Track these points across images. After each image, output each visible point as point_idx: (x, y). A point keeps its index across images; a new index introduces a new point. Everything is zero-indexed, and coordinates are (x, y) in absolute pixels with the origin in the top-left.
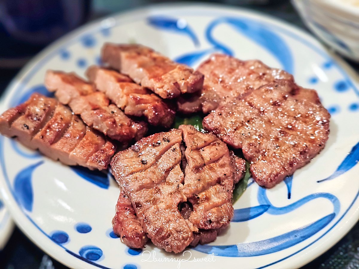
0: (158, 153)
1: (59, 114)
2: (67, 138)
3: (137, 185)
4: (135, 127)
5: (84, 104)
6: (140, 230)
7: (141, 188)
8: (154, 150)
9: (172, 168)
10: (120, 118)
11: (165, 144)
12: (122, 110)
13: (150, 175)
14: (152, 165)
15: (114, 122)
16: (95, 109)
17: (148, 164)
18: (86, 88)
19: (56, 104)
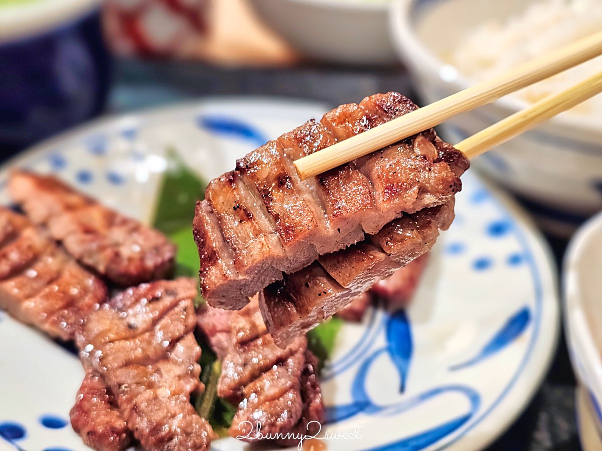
1: (27, 239)
2: (29, 279)
3: (122, 357)
5: (71, 223)
7: (128, 364)
9: (180, 338)
14: (148, 330)
15: (117, 255)
16: (88, 230)
17: (140, 330)
18: (73, 199)
19: (28, 224)
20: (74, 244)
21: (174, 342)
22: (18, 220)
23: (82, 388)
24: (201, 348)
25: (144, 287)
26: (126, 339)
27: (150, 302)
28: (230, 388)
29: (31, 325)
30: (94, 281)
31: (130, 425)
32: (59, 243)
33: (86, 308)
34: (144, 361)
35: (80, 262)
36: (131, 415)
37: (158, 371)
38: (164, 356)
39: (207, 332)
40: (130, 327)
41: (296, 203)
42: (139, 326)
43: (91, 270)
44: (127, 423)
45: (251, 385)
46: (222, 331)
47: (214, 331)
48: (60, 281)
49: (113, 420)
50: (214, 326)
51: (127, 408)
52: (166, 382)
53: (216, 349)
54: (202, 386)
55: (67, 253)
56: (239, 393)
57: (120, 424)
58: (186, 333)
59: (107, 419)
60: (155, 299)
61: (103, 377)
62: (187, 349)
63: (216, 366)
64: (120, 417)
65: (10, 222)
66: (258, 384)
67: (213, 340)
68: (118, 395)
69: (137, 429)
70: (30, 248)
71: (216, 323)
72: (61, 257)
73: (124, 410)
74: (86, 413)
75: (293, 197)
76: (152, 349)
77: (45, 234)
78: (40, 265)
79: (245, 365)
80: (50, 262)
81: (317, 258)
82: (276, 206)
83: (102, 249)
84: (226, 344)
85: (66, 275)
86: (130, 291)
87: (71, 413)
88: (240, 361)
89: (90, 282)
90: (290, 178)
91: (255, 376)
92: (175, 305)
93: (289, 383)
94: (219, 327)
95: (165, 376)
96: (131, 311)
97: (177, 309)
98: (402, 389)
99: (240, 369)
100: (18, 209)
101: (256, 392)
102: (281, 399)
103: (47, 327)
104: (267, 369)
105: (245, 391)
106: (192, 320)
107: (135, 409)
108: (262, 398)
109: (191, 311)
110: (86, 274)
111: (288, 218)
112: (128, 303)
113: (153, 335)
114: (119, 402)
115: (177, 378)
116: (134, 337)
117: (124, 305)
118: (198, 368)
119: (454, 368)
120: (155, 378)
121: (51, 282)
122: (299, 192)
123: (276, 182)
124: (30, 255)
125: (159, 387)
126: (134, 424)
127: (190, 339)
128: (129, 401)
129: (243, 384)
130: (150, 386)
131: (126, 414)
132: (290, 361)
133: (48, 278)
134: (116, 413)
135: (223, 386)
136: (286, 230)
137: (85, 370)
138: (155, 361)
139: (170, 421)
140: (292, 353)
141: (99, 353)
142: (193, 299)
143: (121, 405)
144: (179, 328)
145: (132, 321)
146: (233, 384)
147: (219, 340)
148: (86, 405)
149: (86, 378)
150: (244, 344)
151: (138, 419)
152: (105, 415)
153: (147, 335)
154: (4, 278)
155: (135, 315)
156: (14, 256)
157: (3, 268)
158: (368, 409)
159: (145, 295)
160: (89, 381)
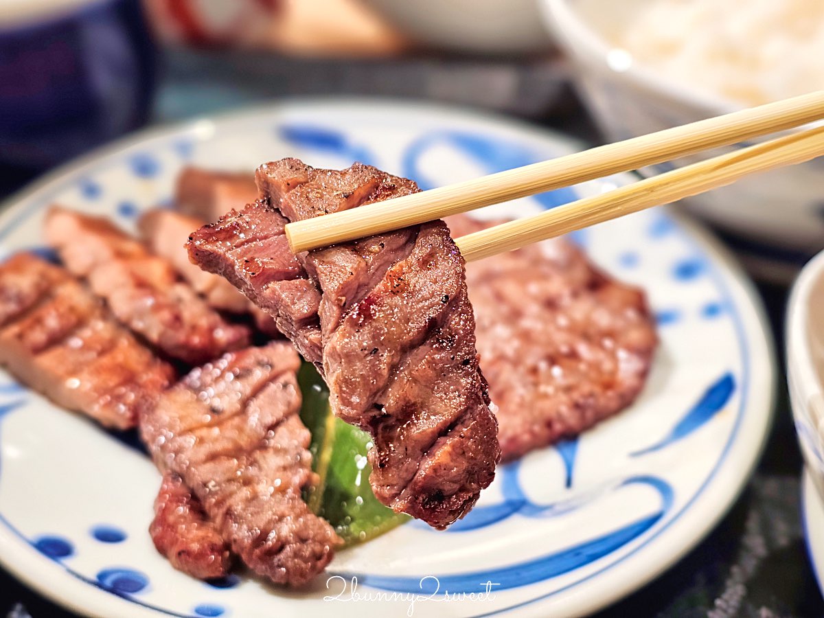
0: (248, 391)
1: (66, 300)
2: (73, 350)
3: (205, 451)
4: (223, 334)
6: (218, 540)
7: (213, 457)
8: (239, 385)
10: (193, 312)
11: (259, 374)
12: (202, 296)
13: (233, 434)
14: (237, 414)
16: (143, 285)
17: (228, 413)
18: (128, 247)
19: (66, 277)
20: (122, 302)
22: (54, 273)
23: (162, 494)
24: (310, 431)
25: (229, 358)
26: (210, 426)
27: (237, 377)
29: (79, 414)
34: (237, 452)
36: (224, 523)
37: (254, 463)
38: (262, 445)
40: (213, 410)
42: (225, 409)
48: (115, 352)
49: (210, 535)
51: (218, 514)
52: (266, 476)
58: (289, 415)
60: (244, 373)
65: (43, 276)
68: (205, 497)
69: (235, 541)
70: (72, 309)
73: (215, 518)
76: (246, 438)
77: (89, 291)
78: (87, 333)
80: (99, 328)
87: (152, 529)
95: (266, 468)
96: (212, 391)
97: (273, 386)
98: (569, 483)
100: (53, 257)
106: (296, 398)
107: (229, 513)
112: (208, 380)
113: (245, 421)
114: (207, 507)
115: (281, 470)
116: (220, 423)
117: (203, 383)
118: (308, 456)
119: (636, 454)
120: (252, 472)
121: (102, 353)
124: (73, 319)
125: (259, 482)
126: (230, 534)
127: (295, 420)
128: (219, 504)
130: (247, 482)
131: (218, 521)
133: (99, 347)
138: (249, 452)
139: (279, 526)
142: (294, 370)
143: (210, 511)
145: (216, 403)
148: (171, 517)
151: (235, 526)
153: (237, 420)
154: (39, 350)
155: (219, 395)
156: (52, 322)
157: (38, 336)
158: (525, 509)
159: (230, 368)
160: (170, 484)
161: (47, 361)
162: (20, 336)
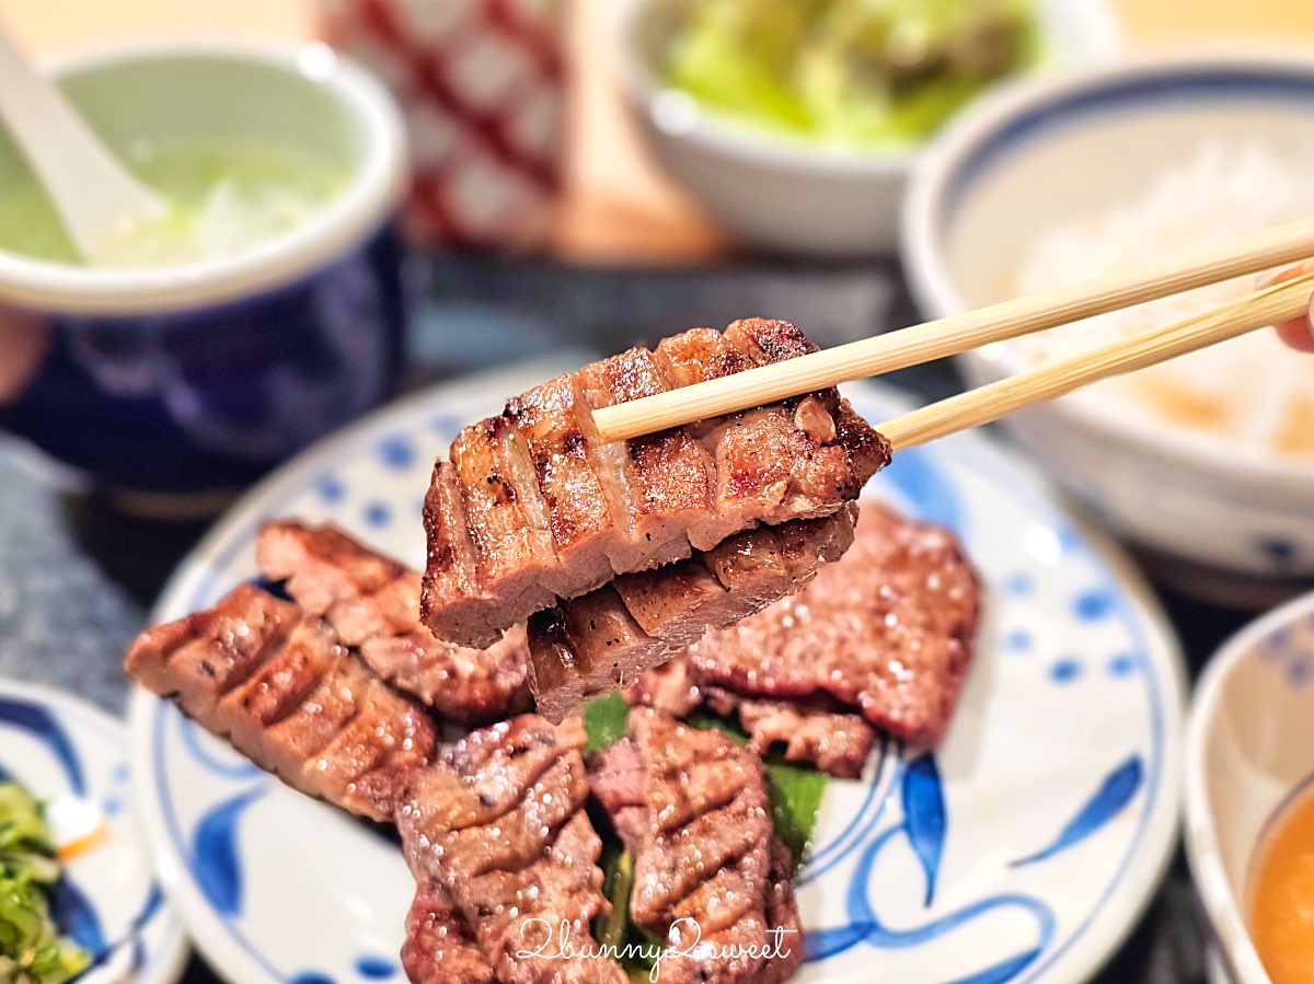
1: (300, 647)
5: (372, 618)
9: (565, 821)
14: (510, 808)
16: (402, 633)
17: (500, 808)
18: (371, 569)
19: (298, 618)
20: (379, 652)
21: (557, 828)
22: (281, 612)
23: (417, 910)
24: (602, 838)
25: (502, 727)
26: (480, 824)
27: (511, 756)
28: (653, 909)
29: (320, 798)
30: (414, 718)
31: (500, 975)
32: (354, 650)
33: (406, 767)
34: (512, 865)
35: (389, 683)
36: (501, 958)
37: (535, 881)
38: (541, 853)
39: (607, 805)
40: (483, 800)
41: (586, 481)
42: (496, 799)
43: (411, 697)
44: (495, 970)
45: (685, 903)
46: (631, 804)
47: (620, 805)
48: (361, 718)
49: (472, 966)
50: (616, 794)
51: (493, 946)
52: (550, 900)
53: (621, 833)
54: (608, 905)
55: (365, 665)
56: (667, 916)
57: (483, 972)
58: (575, 811)
59: (463, 964)
60: (521, 751)
61: (448, 891)
62: (580, 841)
63: (624, 862)
64: (484, 959)
65: (268, 615)
66: (696, 899)
67: (619, 819)
70: (307, 662)
71: (620, 789)
72: (356, 673)
73: (490, 950)
74: (428, 953)
75: (584, 473)
76: (524, 843)
77: (330, 633)
78: (324, 693)
79: (673, 869)
81: (612, 577)
82: (554, 484)
83: (427, 664)
84: (639, 829)
85: (369, 709)
86: (476, 736)
87: (404, 953)
88: (667, 863)
89: (409, 718)
90: (584, 441)
91: (690, 888)
92: (552, 762)
93: (748, 901)
94: (626, 796)
95: (549, 889)
96: (481, 775)
97: (555, 770)
99: (664, 875)
100: (279, 589)
101: (694, 915)
102: (734, 928)
103: (347, 802)
104: (709, 874)
105: (676, 912)
106: (582, 787)
107: (507, 948)
108: (705, 925)
109: (579, 771)
110: (401, 704)
111: (570, 506)
112: (476, 758)
113: (521, 817)
114: (479, 936)
115: (567, 893)
116: (491, 821)
117: (469, 762)
118: (598, 873)
120: (533, 892)
121: (345, 723)
122: (596, 465)
123: (562, 444)
124: (308, 674)
125: (542, 909)
126: (507, 974)
127: (582, 820)
128: (496, 935)
129: (673, 901)
131: (493, 956)
132: (747, 860)
133: (339, 714)
134: (474, 952)
135: (640, 906)
136: (563, 526)
137: (415, 878)
138: (530, 862)
139: (565, 967)
140: (748, 848)
141: (439, 850)
142: (580, 748)
143: (484, 941)
144: (561, 805)
145: (486, 790)
146: (656, 902)
147: (626, 818)
148: (428, 940)
149: (420, 890)
150: (670, 831)
151: (513, 964)
152: (459, 956)
153: (513, 815)
154: (271, 720)
155: (489, 780)
156: (284, 679)
157: (268, 701)
158: (875, 936)
159: (502, 743)
160: (426, 897)
161: (280, 734)
162: (247, 702)
